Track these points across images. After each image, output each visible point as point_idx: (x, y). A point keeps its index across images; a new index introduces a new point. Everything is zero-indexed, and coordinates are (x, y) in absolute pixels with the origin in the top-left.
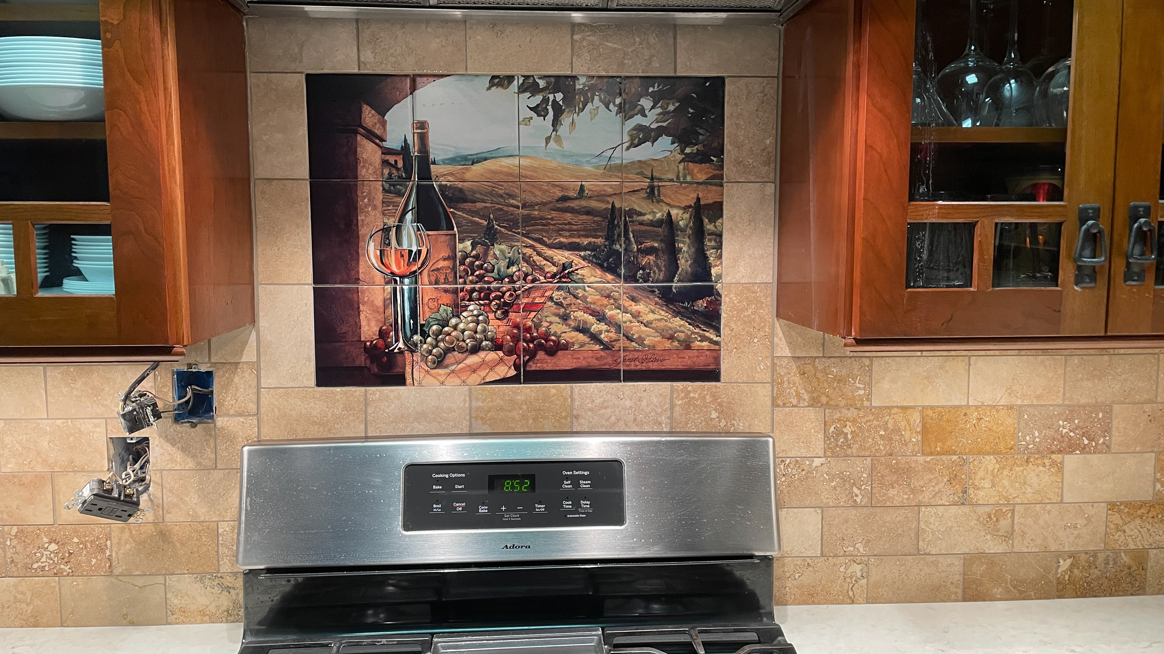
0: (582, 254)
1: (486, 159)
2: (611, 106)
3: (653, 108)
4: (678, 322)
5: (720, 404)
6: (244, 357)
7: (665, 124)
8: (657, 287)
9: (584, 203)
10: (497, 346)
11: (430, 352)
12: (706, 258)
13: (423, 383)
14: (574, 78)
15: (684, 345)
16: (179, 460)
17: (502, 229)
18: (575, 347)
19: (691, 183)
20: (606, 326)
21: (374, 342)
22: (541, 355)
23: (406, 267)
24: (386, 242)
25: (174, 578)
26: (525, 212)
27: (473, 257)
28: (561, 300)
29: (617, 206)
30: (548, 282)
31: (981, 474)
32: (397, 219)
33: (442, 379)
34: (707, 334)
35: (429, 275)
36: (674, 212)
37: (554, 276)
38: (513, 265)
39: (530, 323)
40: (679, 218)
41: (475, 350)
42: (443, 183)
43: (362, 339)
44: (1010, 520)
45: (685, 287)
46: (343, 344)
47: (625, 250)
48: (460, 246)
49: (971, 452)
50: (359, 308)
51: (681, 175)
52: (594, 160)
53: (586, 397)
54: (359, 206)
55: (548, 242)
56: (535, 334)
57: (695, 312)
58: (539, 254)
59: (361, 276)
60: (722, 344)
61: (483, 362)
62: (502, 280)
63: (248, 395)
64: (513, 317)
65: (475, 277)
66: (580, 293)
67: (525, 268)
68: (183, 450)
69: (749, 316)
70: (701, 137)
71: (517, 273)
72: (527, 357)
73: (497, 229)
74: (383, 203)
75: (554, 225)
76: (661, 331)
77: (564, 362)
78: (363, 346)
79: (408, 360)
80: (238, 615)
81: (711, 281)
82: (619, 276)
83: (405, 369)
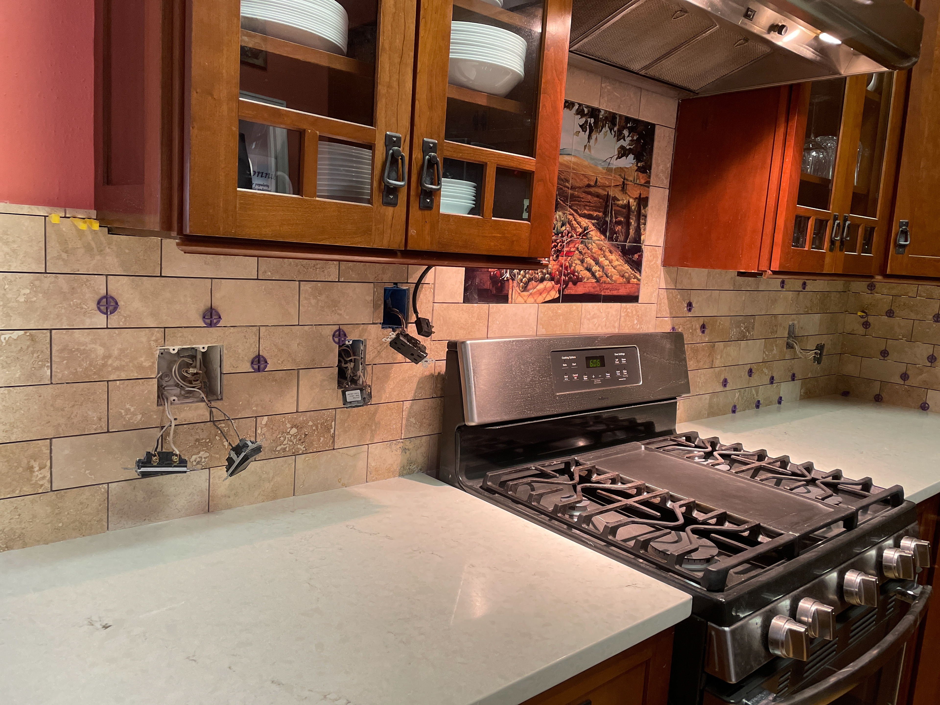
0: (593, 221)
2: (612, 131)
3: (628, 136)
4: (626, 267)
5: (638, 316)
6: (427, 279)
7: (632, 147)
8: (621, 245)
9: (596, 190)
10: (552, 278)
11: (521, 280)
12: (640, 230)
13: (516, 301)
14: (599, 110)
15: (627, 280)
16: (384, 356)
17: (561, 202)
18: (585, 280)
19: (638, 184)
20: (598, 268)
21: (495, 272)
22: (570, 284)
25: (374, 446)
26: (572, 192)
28: (582, 250)
29: (609, 194)
30: (577, 238)
31: (718, 352)
33: (525, 298)
36: (631, 200)
37: (580, 235)
38: (564, 226)
39: (567, 264)
40: (632, 205)
41: (542, 280)
43: (490, 270)
45: (631, 246)
46: (480, 273)
47: (610, 221)
51: (635, 179)
52: (603, 164)
53: (587, 311)
55: (580, 212)
56: (569, 271)
57: (633, 261)
58: (575, 220)
60: (642, 281)
61: (545, 289)
62: (558, 235)
63: (427, 307)
64: (560, 260)
66: (590, 246)
67: (568, 228)
69: (653, 265)
70: (644, 158)
71: (565, 231)
72: (565, 286)
73: (559, 201)
75: (583, 202)
76: (619, 272)
77: (580, 289)
78: (489, 275)
79: (511, 286)
80: (409, 469)
81: (640, 243)
82: (606, 237)
83: (508, 292)
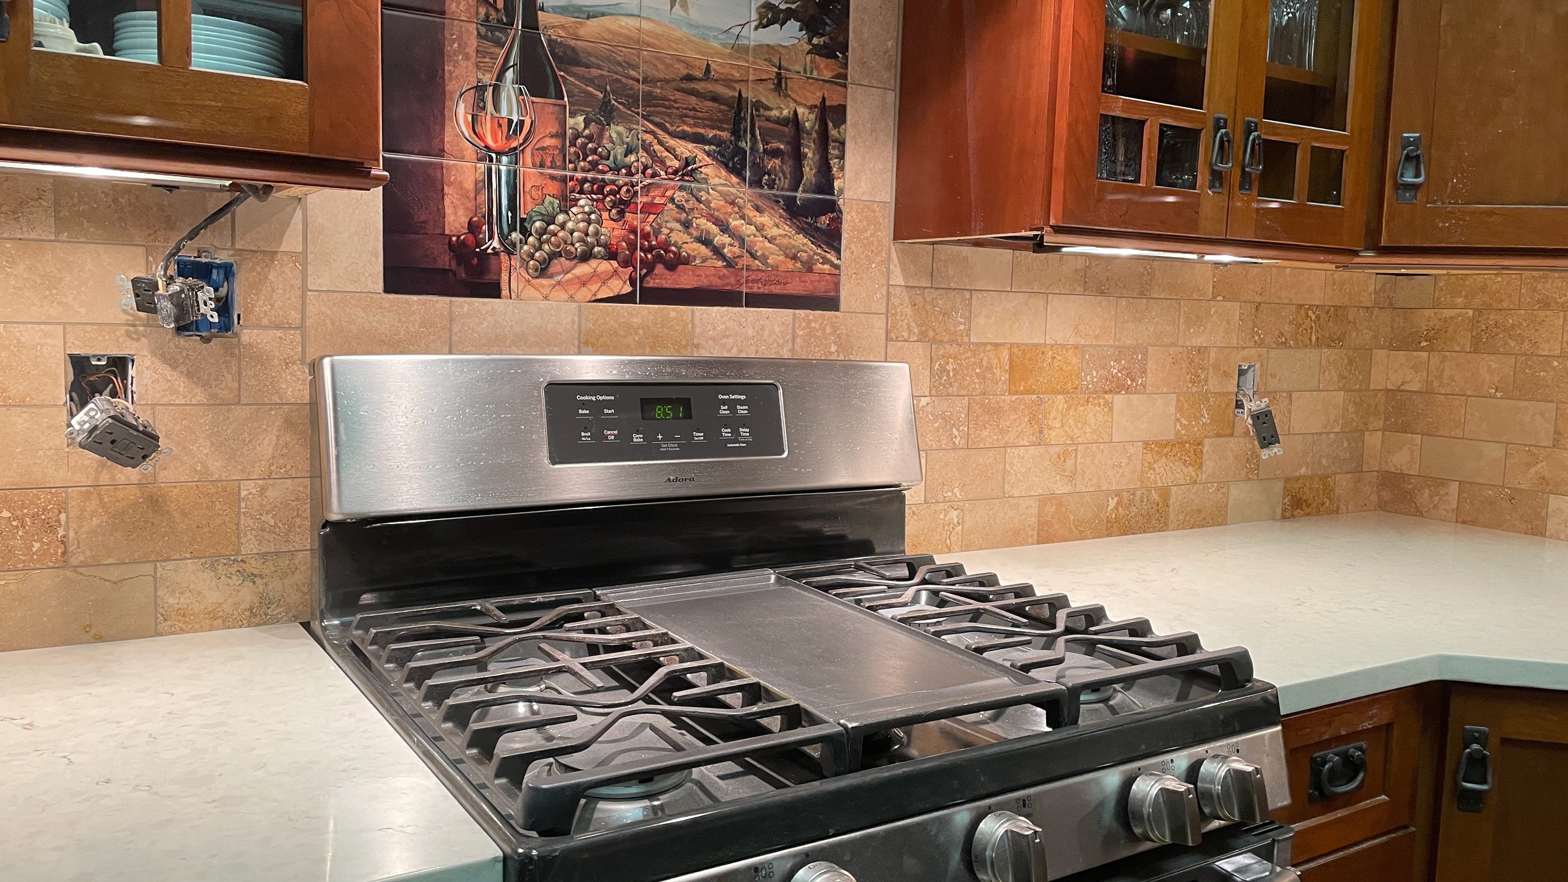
0: (707, 148)
1: (603, 15)
4: (801, 240)
5: (839, 337)
6: (284, 244)
7: (793, 6)
8: (782, 197)
9: (710, 86)
10: (611, 255)
11: (532, 256)
12: (829, 168)
13: (523, 296)
15: (807, 266)
16: (181, 389)
17: (620, 107)
18: (697, 262)
19: (817, 79)
20: (730, 239)
21: (462, 238)
22: (660, 269)
23: (504, 141)
24: (479, 105)
25: (170, 566)
26: (647, 88)
27: (586, 137)
28: (683, 203)
29: (744, 95)
30: (669, 179)
31: (1053, 414)
32: (495, 76)
33: (545, 291)
34: (828, 256)
35: (533, 154)
36: (800, 110)
37: (675, 172)
38: (631, 153)
39: (648, 228)
40: (805, 119)
41: (586, 257)
42: (553, 37)
43: (447, 232)
44: (1073, 460)
45: (808, 199)
46: (421, 236)
47: (751, 149)
48: (570, 122)
49: (1046, 392)
50: (443, 189)
51: (808, 69)
52: (720, 37)
53: (708, 323)
54: (446, 53)
55: (671, 129)
56: (654, 243)
57: (818, 229)
58: (660, 143)
59: (447, 147)
60: (843, 268)
61: (595, 275)
62: (619, 170)
63: (289, 299)
64: (630, 219)
65: (587, 164)
66: (704, 196)
67: (644, 158)
68: (189, 375)
69: (867, 238)
70: (828, 29)
71: (636, 164)
72: (645, 271)
73: (613, 105)
74: (477, 51)
75: (677, 108)
76: (784, 249)
77: (684, 279)
78: (447, 242)
79: (505, 265)
80: (266, 614)
81: (833, 194)
82: (744, 180)
83: (500, 276)
